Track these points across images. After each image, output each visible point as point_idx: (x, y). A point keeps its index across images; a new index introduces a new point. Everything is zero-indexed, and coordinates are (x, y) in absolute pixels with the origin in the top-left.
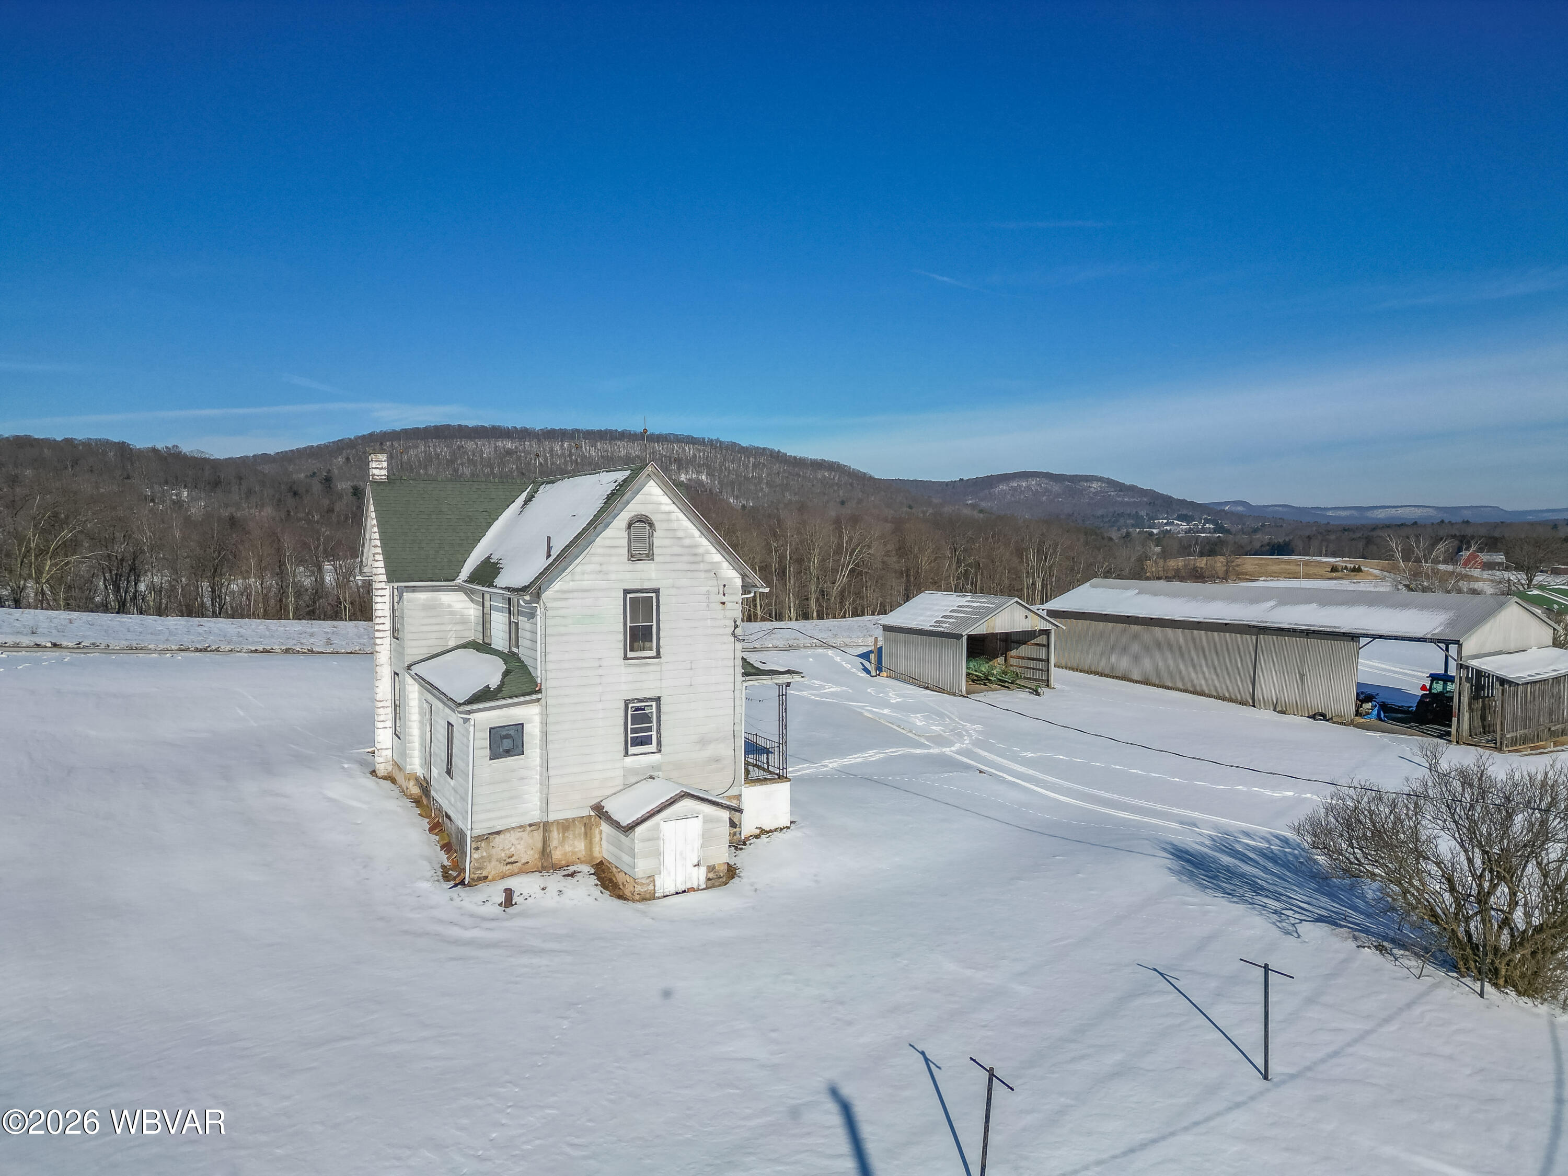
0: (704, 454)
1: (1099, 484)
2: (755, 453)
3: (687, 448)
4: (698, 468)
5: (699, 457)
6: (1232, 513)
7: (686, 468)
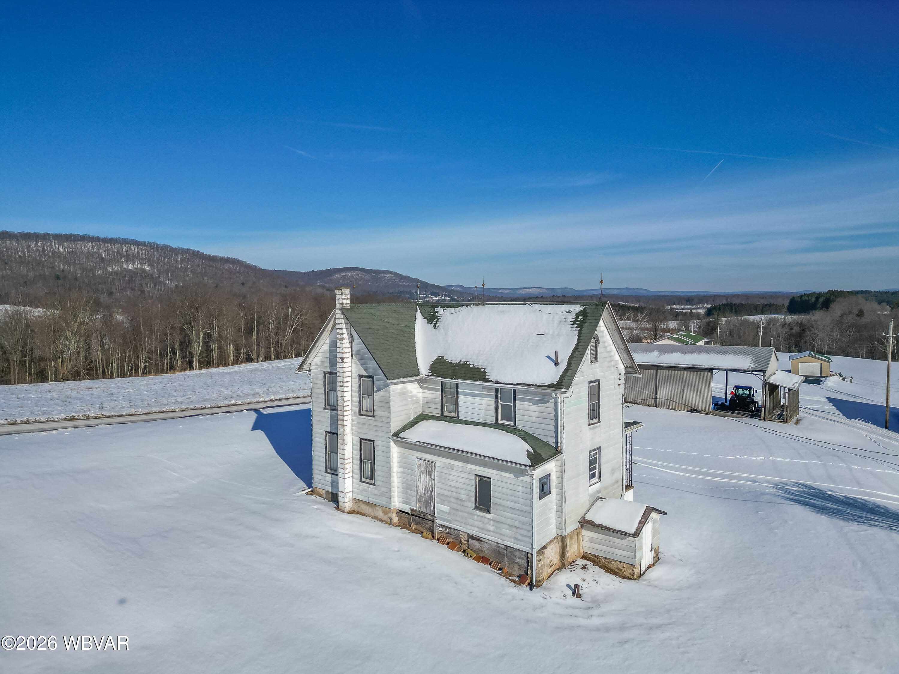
0: (145, 251)
1: (390, 275)
2: (182, 251)
3: (133, 248)
4: (142, 261)
5: (142, 254)
6: (457, 291)
7: (133, 260)
